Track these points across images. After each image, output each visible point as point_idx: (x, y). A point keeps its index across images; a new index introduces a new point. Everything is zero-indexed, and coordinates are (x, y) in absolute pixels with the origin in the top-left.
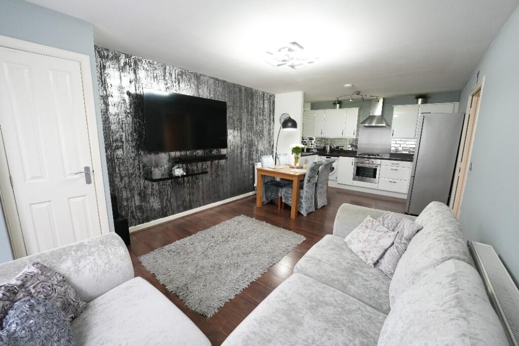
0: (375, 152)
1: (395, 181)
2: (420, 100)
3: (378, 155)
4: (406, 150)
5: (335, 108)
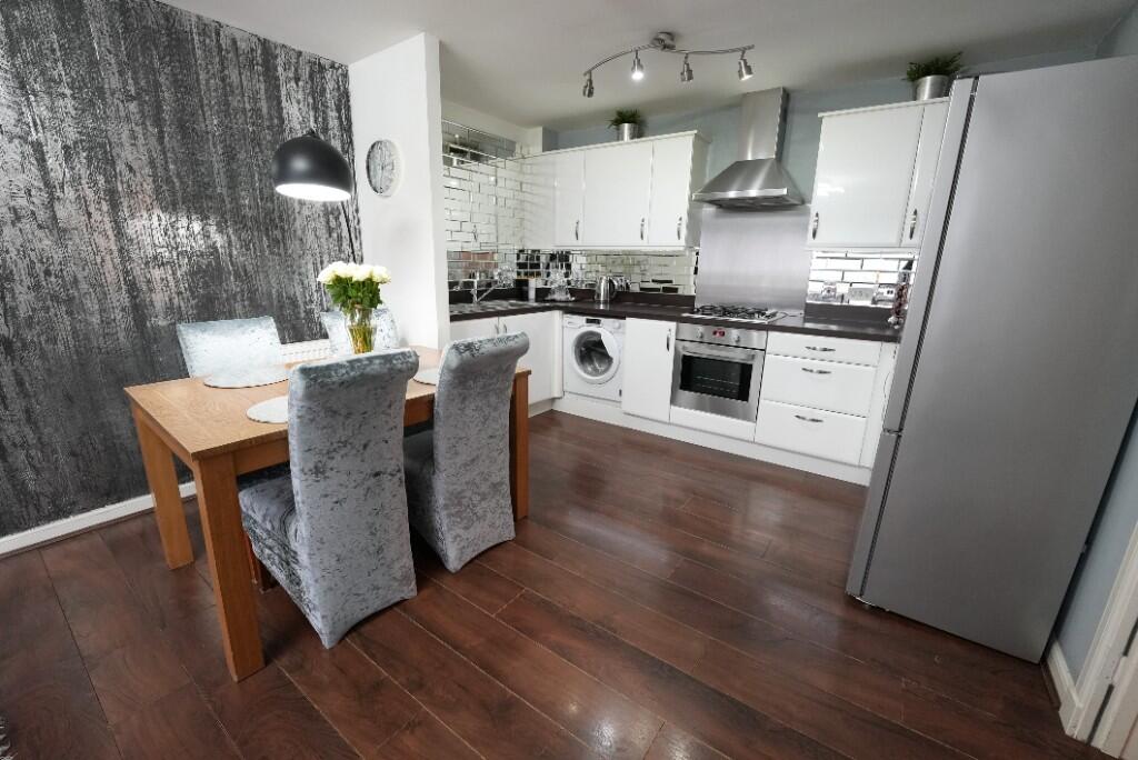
0: (755, 300)
1: (818, 414)
2: (928, 82)
3: (761, 313)
4: (861, 293)
5: (619, 137)
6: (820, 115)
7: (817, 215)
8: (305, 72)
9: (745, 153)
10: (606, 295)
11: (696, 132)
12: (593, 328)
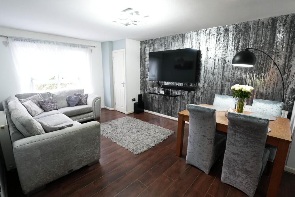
8: (289, 20)
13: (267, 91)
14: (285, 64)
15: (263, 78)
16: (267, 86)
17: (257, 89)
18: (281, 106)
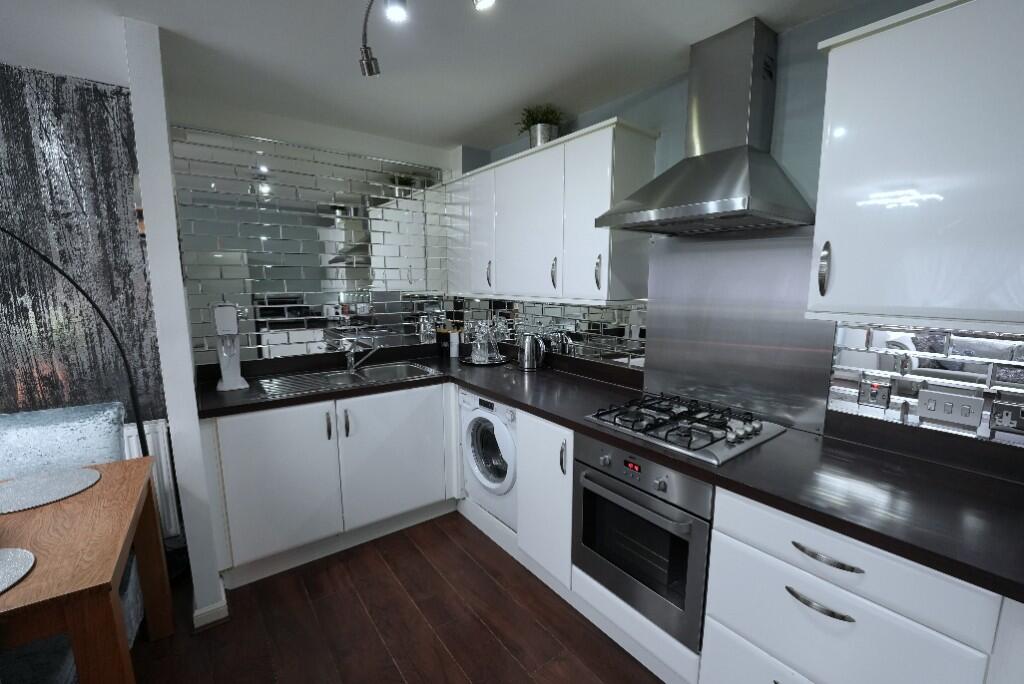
5: (532, 144)
6: (822, 45)
7: (827, 246)
8: (71, 99)
9: (689, 145)
10: (532, 362)
11: (615, 119)
12: (484, 413)
13: (69, 365)
14: (105, 260)
15: (31, 314)
16: (63, 348)
17: (20, 365)
18: (115, 416)
